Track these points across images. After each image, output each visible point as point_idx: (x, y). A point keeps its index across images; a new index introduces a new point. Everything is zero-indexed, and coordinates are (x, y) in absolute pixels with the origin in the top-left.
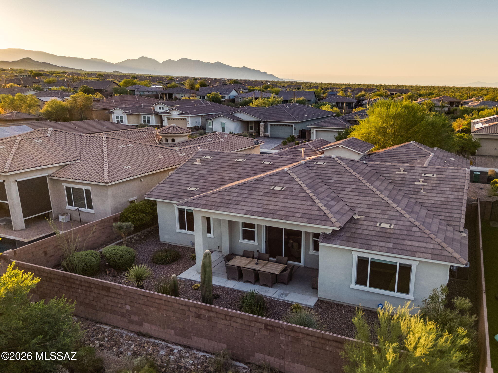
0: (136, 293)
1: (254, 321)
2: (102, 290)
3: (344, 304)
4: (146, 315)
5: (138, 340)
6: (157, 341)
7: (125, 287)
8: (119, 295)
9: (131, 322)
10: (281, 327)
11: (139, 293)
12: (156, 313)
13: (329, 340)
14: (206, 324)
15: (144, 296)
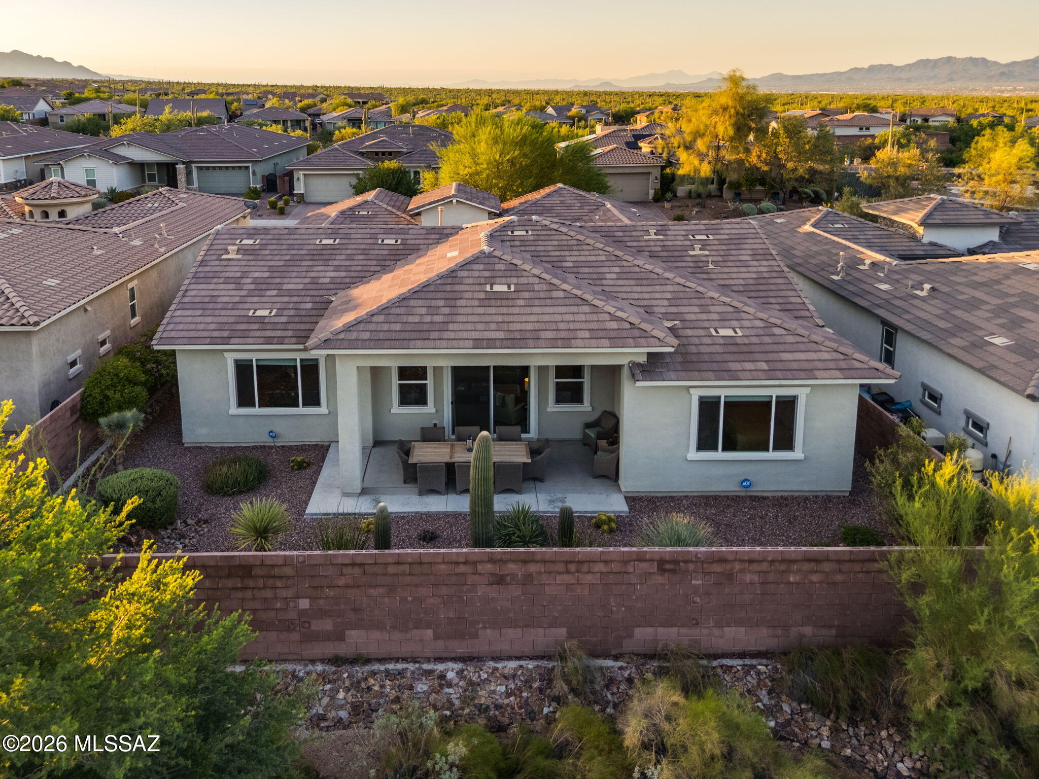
0: (333, 564)
1: (635, 561)
2: (229, 576)
3: (674, 495)
4: (356, 610)
5: (345, 675)
6: (391, 666)
7: (298, 556)
8: (281, 577)
9: (312, 638)
10: (694, 559)
11: (340, 561)
12: (386, 600)
13: (794, 561)
14: (516, 594)
15: (353, 565)
